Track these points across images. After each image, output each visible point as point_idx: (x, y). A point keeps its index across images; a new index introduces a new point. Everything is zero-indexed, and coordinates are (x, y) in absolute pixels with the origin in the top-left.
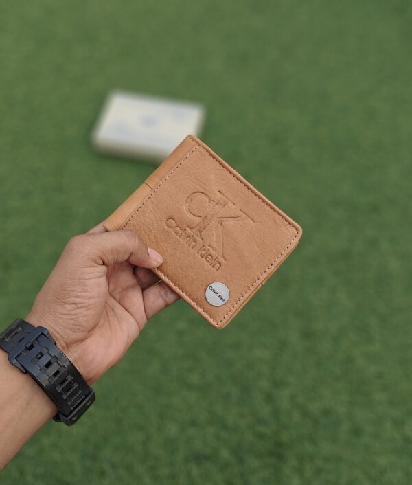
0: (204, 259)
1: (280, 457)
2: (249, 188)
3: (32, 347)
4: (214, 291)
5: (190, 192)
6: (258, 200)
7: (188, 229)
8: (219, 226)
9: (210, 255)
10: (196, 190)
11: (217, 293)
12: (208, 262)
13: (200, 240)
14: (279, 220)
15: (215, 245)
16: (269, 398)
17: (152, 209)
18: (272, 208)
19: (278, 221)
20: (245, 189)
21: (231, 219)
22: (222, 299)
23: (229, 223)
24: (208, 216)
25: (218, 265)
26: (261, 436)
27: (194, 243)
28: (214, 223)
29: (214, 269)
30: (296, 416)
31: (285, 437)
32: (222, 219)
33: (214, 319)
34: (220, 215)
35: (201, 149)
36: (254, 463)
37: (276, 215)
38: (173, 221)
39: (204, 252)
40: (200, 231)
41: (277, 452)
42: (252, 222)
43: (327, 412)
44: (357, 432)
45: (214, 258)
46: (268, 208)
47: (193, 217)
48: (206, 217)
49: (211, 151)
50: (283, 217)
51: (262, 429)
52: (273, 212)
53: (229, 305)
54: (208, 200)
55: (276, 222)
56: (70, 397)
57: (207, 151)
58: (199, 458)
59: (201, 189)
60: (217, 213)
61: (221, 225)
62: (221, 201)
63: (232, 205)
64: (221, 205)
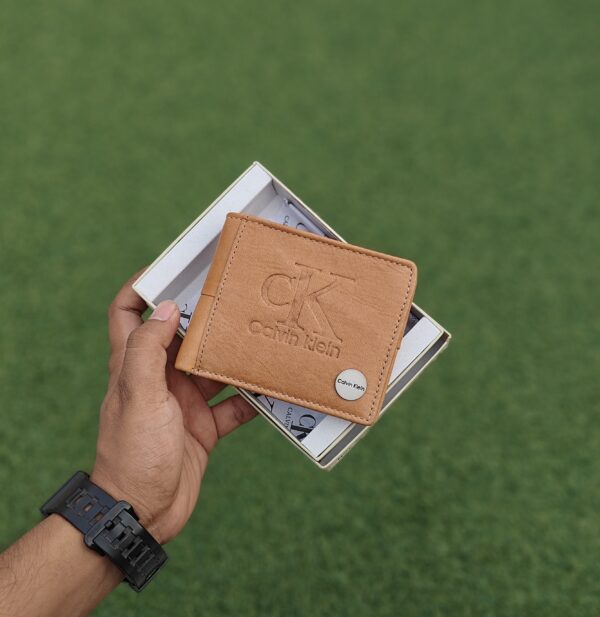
0: (316, 351)
1: (424, 523)
2: (330, 244)
3: (113, 526)
4: (345, 383)
5: (263, 280)
7: (280, 325)
8: (315, 303)
9: (322, 343)
10: (267, 275)
11: (350, 384)
12: (322, 352)
13: (301, 330)
15: (320, 329)
16: (407, 457)
17: (224, 321)
18: (367, 254)
19: (381, 266)
21: (325, 290)
22: (359, 387)
23: (326, 296)
24: (297, 298)
26: (401, 501)
27: (295, 338)
28: (308, 304)
29: (333, 358)
30: (440, 476)
31: (428, 499)
32: (315, 295)
33: (361, 416)
35: (251, 224)
36: (393, 531)
37: (375, 260)
38: (257, 323)
39: (312, 343)
40: (295, 320)
41: (420, 517)
42: (352, 282)
43: (476, 468)
44: (512, 487)
45: (327, 344)
46: (363, 257)
47: (278, 308)
48: (294, 300)
50: (386, 260)
51: (399, 492)
53: (370, 391)
54: (287, 280)
55: (380, 269)
56: (139, 563)
57: (260, 222)
58: (329, 531)
59: (273, 271)
60: (307, 290)
61: (317, 300)
62: (304, 274)
63: (318, 272)
64: (306, 278)
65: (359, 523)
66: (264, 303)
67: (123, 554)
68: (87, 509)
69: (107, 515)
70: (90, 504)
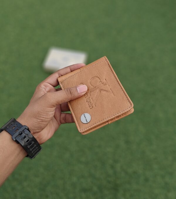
2: (118, 81)
3: (21, 134)
4: (85, 116)
5: (94, 76)
6: (120, 87)
8: (99, 92)
9: (90, 102)
10: (96, 76)
11: (85, 118)
12: (88, 104)
13: (89, 95)
14: (125, 98)
15: (94, 99)
17: (77, 77)
18: (124, 92)
20: (116, 81)
21: (105, 91)
23: (103, 93)
24: (97, 87)
25: (92, 107)
27: (86, 96)
28: (98, 90)
29: (89, 108)
32: (101, 90)
33: (80, 128)
34: (101, 88)
35: (106, 62)
37: (124, 95)
38: (82, 84)
39: (88, 100)
42: (113, 95)
45: (91, 104)
46: (122, 92)
47: (90, 85)
48: (96, 87)
49: (110, 64)
50: (127, 97)
52: (124, 94)
53: (88, 124)
54: (99, 81)
55: (123, 98)
57: (108, 63)
59: (99, 76)
60: (101, 87)
61: (100, 92)
62: (104, 83)
63: (108, 86)
64: (104, 84)
65: (95, 189)
66: (89, 81)
67: (28, 147)
68: (13, 128)
69: (20, 130)
70: (14, 126)
